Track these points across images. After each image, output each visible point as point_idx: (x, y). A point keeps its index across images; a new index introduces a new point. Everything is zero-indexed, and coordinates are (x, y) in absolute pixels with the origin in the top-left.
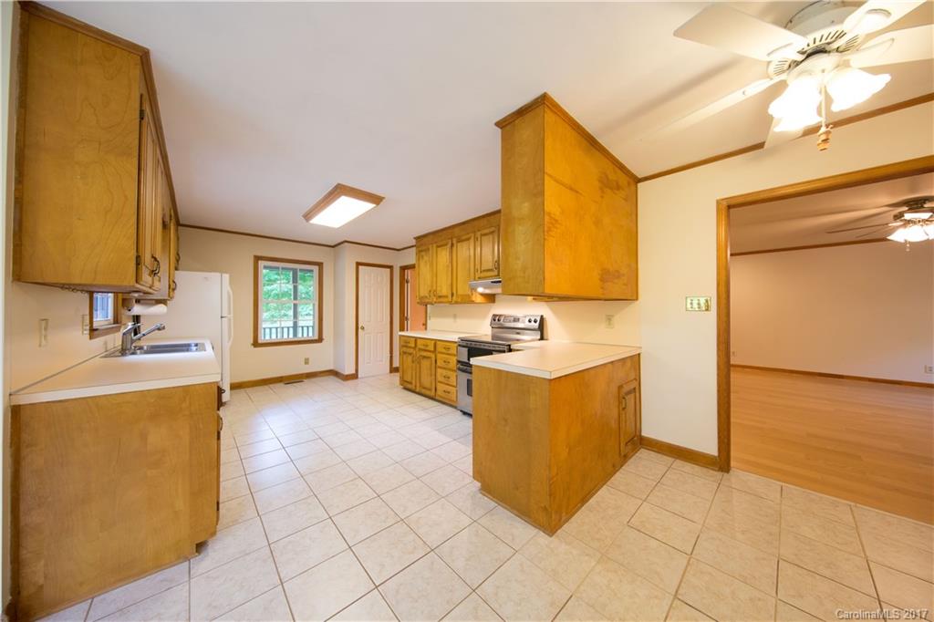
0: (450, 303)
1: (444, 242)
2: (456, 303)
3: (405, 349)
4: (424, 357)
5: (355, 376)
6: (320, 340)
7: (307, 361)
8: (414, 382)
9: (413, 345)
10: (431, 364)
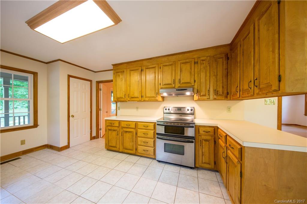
0: (140, 101)
1: (136, 68)
2: (144, 101)
3: (110, 128)
4: (126, 132)
5: (67, 147)
6: (36, 125)
7: (23, 142)
8: (118, 147)
9: (118, 125)
10: (133, 136)
